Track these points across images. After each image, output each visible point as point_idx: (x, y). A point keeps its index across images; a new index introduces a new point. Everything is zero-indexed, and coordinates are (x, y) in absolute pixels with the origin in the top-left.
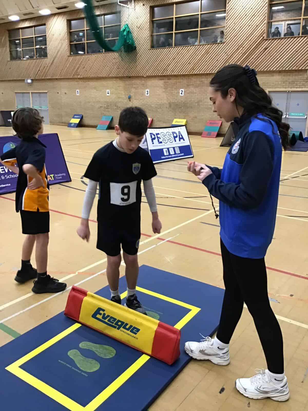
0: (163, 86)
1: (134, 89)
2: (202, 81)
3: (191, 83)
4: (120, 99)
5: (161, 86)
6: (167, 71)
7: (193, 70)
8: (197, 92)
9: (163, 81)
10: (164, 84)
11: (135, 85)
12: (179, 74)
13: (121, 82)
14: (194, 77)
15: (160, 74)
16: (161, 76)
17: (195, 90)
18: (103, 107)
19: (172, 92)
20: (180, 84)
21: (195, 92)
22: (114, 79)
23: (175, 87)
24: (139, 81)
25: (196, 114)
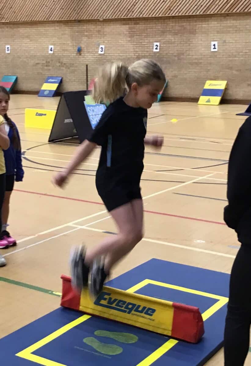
0: (128, 33)
1: (86, 38)
2: (183, 26)
3: (168, 29)
4: (66, 52)
5: (125, 33)
6: (133, 12)
7: (170, 11)
8: (176, 41)
9: (127, 26)
10: (130, 30)
11: (86, 32)
12: (150, 16)
13: (67, 28)
14: (171, 20)
15: (122, 17)
16: (124, 19)
17: (173, 39)
18: (41, 64)
19: (141, 41)
20: (151, 30)
21: (173, 41)
22: (56, 24)
23: (145, 34)
24: (93, 27)
25: (176, 72)
